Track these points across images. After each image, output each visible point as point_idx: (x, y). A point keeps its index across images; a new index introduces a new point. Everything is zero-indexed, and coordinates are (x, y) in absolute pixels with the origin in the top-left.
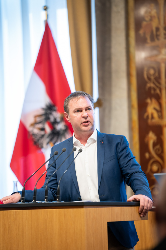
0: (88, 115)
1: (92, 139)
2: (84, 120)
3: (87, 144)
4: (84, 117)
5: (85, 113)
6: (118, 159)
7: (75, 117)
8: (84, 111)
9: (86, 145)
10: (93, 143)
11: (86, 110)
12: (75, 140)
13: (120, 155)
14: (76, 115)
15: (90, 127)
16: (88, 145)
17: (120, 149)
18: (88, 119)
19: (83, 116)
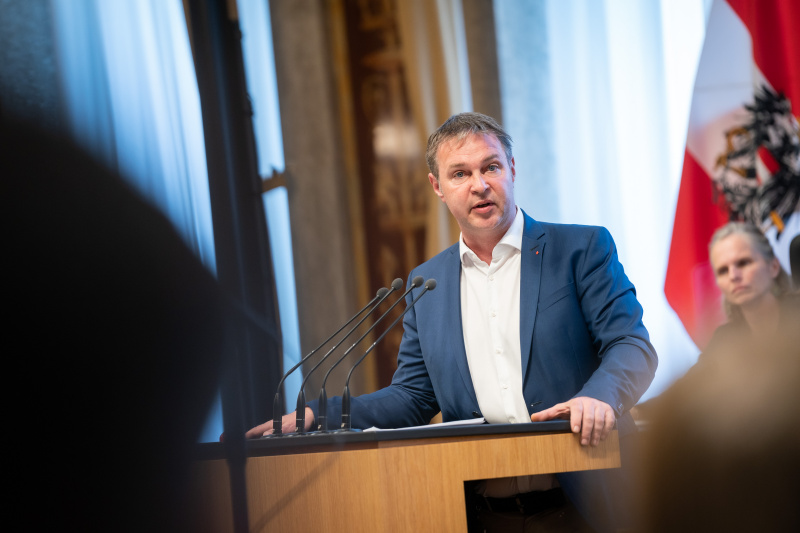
0: (487, 186)
1: (507, 246)
2: (477, 200)
3: (496, 262)
4: (475, 193)
5: (478, 182)
6: (578, 297)
7: (453, 191)
8: (476, 173)
9: (492, 264)
10: (511, 256)
11: (483, 170)
12: (464, 249)
13: (584, 284)
14: (456, 187)
15: (496, 218)
16: (497, 265)
17: (585, 270)
18: (490, 197)
19: (473, 189)
